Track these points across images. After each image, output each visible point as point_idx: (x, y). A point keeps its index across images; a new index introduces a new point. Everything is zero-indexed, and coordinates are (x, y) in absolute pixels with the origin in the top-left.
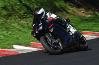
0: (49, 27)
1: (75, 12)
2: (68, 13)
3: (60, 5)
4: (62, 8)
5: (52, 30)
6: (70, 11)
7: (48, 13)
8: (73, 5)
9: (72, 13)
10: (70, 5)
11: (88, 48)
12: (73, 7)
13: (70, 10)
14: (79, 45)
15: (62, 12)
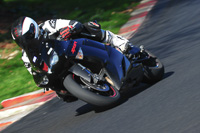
0: (73, 50)
5: (80, 56)
7: (47, 23)
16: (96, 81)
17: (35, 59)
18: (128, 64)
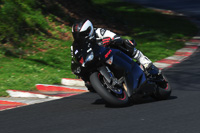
0: (106, 56)
1: (64, 34)
2: (49, 35)
3: (33, 20)
4: (37, 25)
6: (54, 33)
7: (99, 29)
8: (59, 19)
9: (58, 36)
10: (55, 20)
11: (172, 95)
12: (60, 23)
13: (53, 30)
14: (157, 89)
15: (38, 33)
16: (114, 83)
17: (77, 52)
18: (144, 80)
